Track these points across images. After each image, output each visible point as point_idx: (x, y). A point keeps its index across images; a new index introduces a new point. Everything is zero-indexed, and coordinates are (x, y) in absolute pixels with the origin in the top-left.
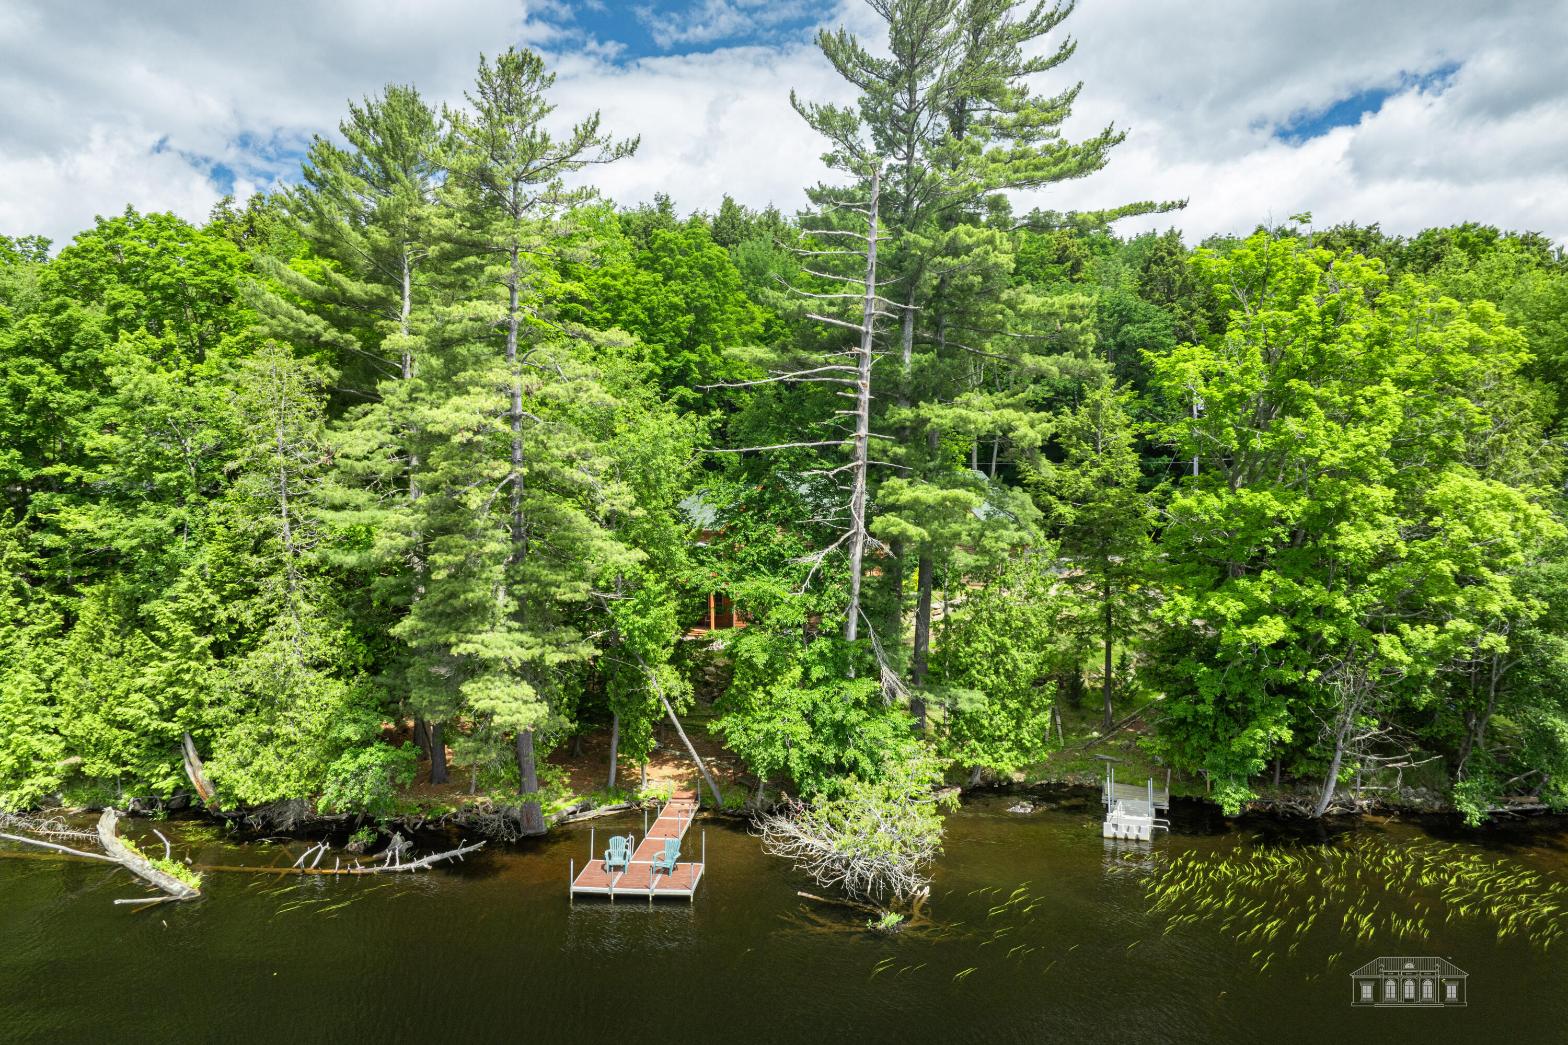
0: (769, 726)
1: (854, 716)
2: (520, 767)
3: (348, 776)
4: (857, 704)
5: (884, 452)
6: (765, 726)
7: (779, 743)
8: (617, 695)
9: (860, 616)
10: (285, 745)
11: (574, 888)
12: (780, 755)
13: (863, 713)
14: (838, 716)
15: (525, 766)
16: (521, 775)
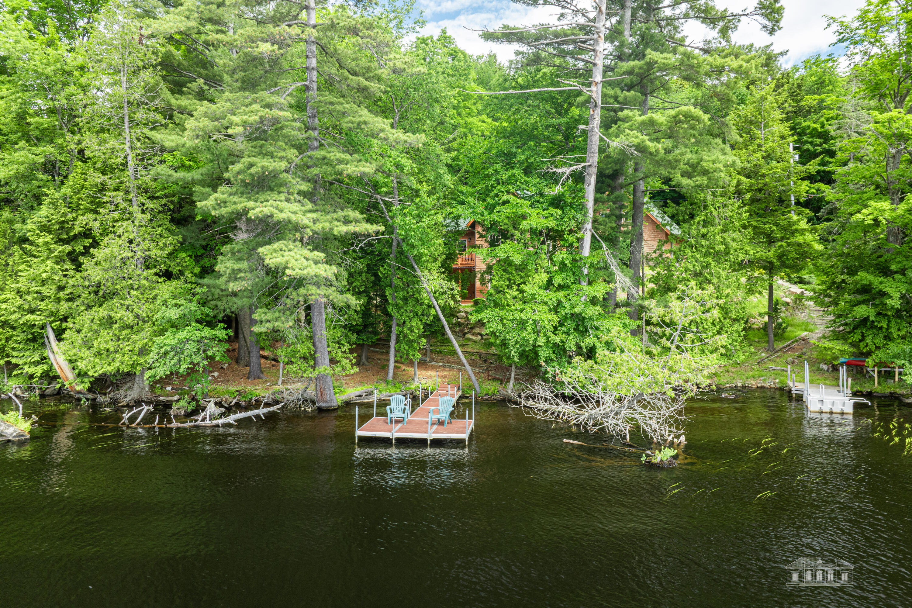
0: (522, 315)
1: (593, 311)
2: (314, 344)
3: (169, 349)
4: (594, 301)
5: (616, 98)
6: (517, 315)
7: (529, 329)
8: (394, 298)
9: (593, 236)
10: (122, 328)
11: (359, 433)
12: (531, 338)
13: (599, 309)
14: (578, 310)
15: (318, 345)
16: (315, 352)
